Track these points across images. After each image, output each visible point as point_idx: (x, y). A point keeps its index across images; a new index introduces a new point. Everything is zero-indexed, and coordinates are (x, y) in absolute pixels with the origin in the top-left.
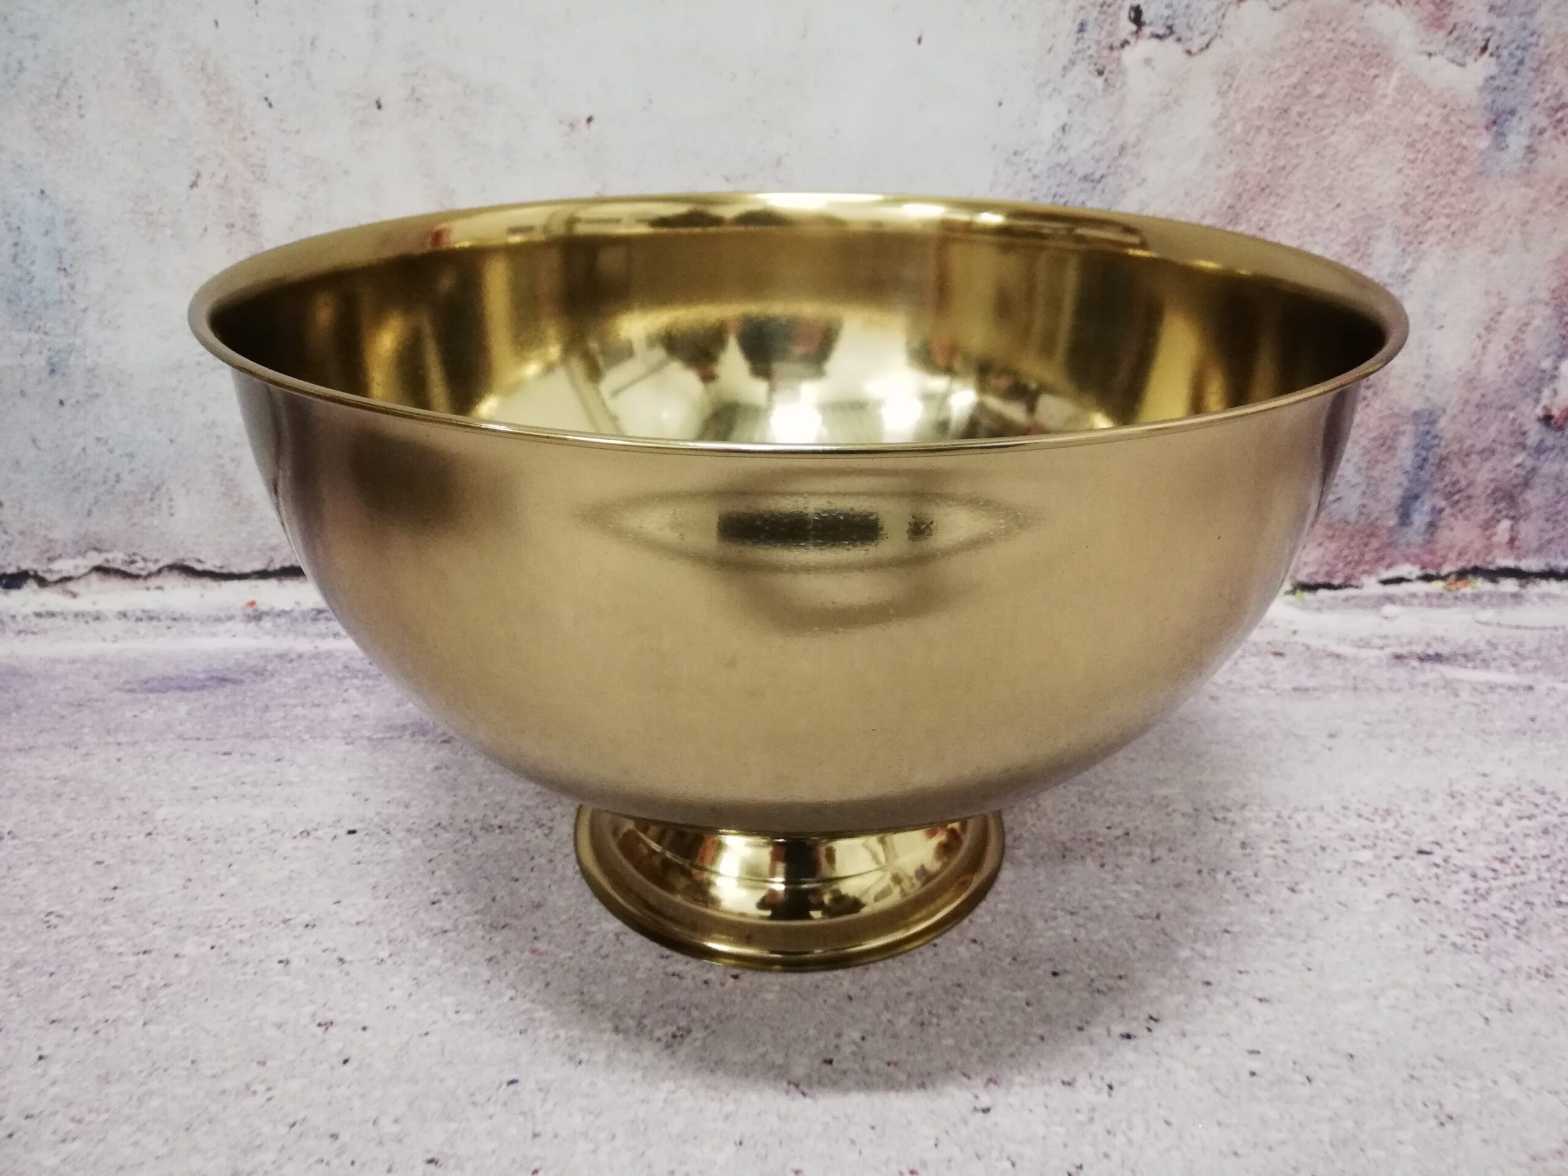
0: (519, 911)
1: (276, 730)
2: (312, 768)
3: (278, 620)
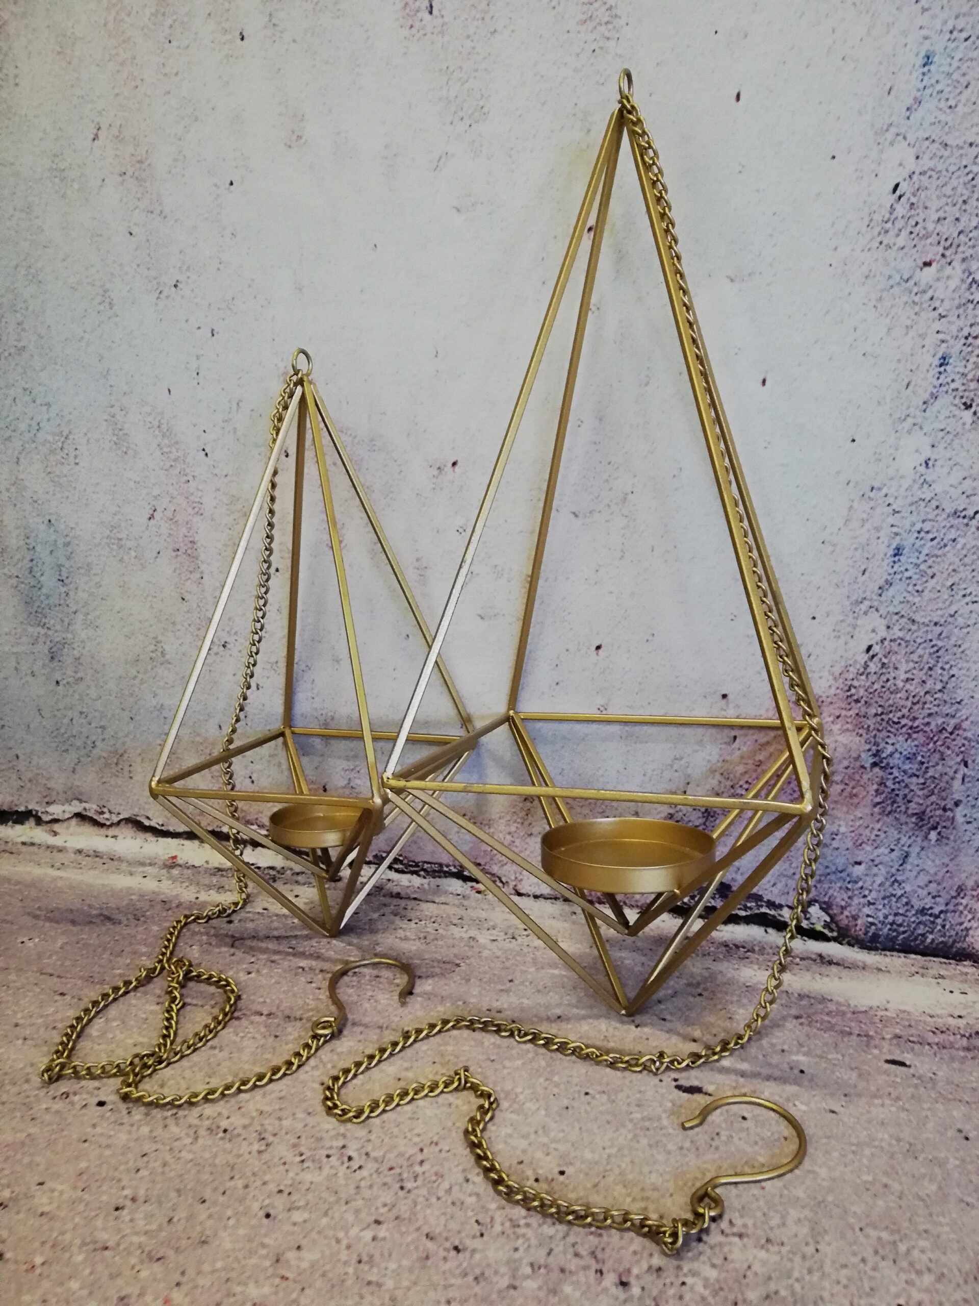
1: (114, 977)
2: (115, 1024)
3: (185, 871)
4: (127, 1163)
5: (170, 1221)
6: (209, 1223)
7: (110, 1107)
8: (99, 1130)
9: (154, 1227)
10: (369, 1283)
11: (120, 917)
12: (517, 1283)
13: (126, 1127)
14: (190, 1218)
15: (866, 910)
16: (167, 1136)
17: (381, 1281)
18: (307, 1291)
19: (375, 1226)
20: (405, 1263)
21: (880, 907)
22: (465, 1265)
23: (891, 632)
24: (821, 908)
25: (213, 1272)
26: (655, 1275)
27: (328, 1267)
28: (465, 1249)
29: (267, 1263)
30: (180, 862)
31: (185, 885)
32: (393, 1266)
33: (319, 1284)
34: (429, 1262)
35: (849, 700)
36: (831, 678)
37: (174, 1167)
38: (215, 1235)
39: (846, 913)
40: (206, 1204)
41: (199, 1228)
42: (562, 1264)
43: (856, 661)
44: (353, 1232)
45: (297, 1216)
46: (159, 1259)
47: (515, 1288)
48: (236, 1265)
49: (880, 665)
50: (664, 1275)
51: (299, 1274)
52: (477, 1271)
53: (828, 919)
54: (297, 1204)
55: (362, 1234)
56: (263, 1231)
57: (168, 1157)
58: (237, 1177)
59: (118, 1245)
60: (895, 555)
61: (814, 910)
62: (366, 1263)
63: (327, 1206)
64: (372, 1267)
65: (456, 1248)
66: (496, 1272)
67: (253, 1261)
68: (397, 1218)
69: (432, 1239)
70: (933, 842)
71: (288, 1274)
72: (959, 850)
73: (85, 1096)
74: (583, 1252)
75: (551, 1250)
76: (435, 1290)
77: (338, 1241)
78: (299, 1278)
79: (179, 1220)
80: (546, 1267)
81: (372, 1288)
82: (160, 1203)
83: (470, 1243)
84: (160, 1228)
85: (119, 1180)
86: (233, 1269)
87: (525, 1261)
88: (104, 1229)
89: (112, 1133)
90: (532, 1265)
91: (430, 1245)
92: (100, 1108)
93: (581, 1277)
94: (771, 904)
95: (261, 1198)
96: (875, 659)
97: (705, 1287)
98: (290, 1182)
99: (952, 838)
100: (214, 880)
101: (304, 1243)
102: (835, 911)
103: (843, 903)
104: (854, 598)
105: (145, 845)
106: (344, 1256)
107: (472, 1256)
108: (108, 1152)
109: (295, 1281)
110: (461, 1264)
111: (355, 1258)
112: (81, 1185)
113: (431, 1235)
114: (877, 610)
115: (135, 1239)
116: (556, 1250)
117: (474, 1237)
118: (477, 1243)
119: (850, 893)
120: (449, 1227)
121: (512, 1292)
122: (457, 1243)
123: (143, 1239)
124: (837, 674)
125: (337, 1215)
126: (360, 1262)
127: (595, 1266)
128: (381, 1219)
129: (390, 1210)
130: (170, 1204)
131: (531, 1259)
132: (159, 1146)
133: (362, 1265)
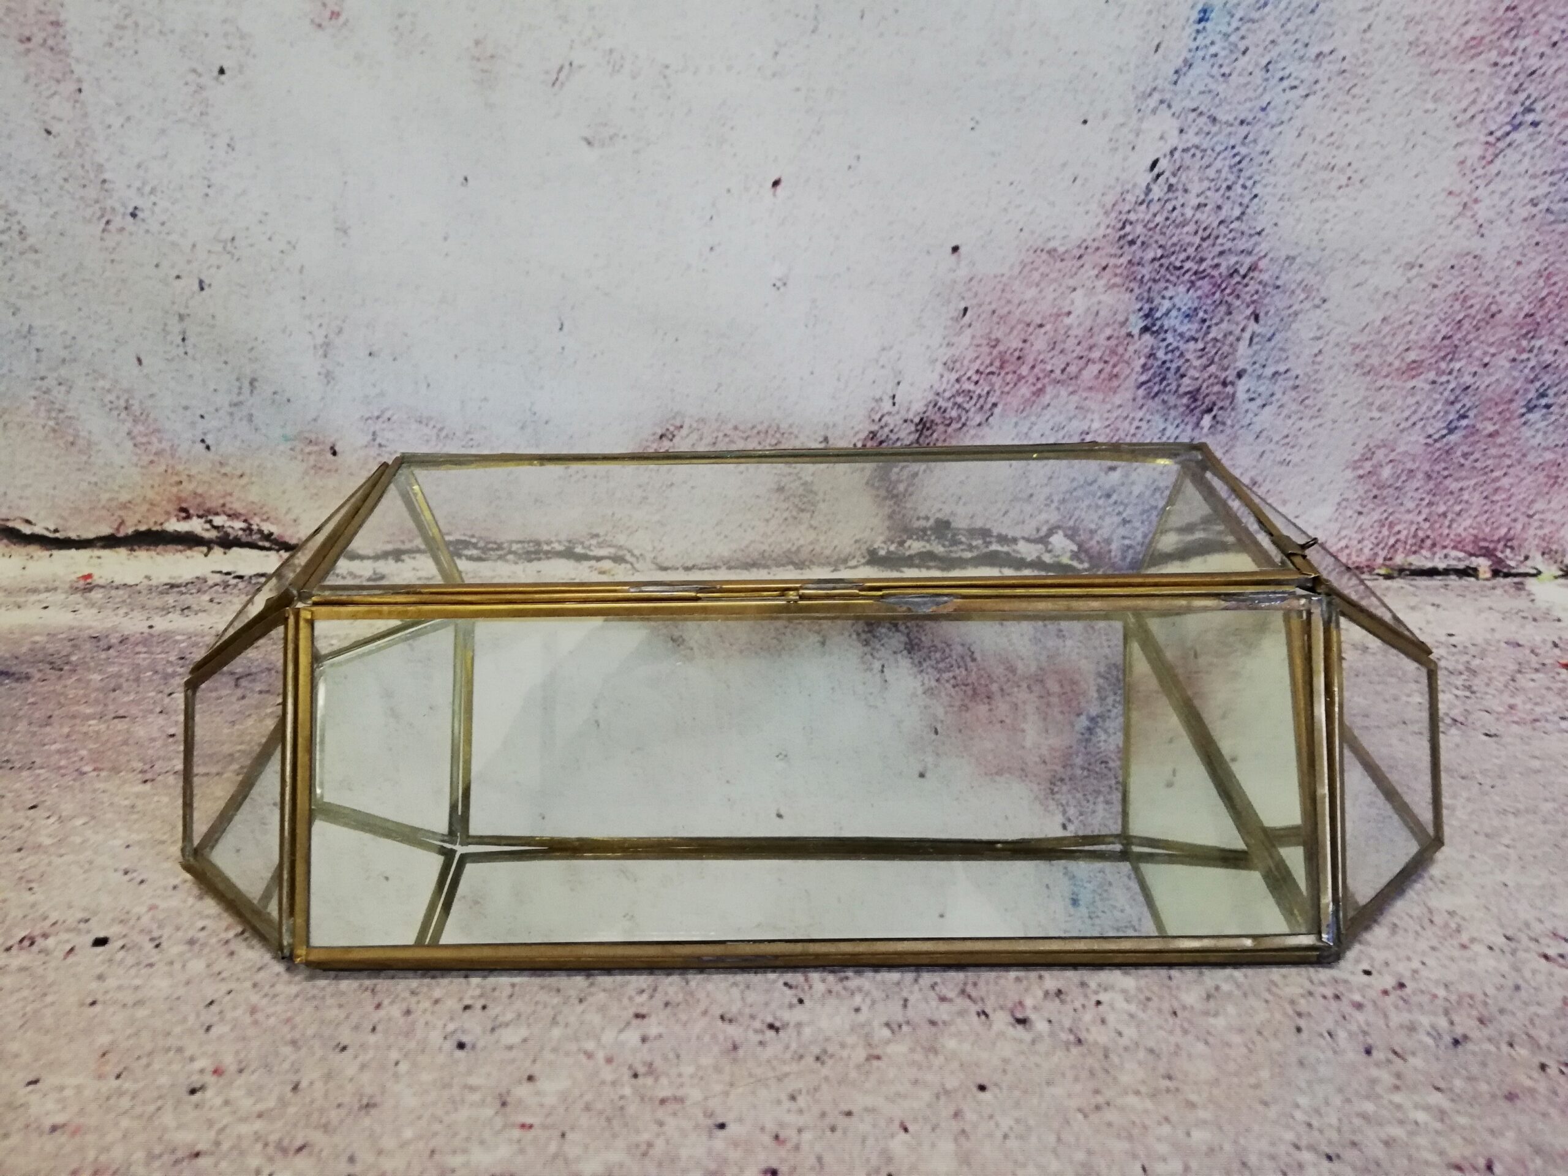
0: (334, 1115)
1: (49, 756)
2: (79, 822)
3: (113, 592)
4: (185, 1019)
5: (295, 1088)
6: (366, 1077)
7: (120, 943)
8: (111, 983)
9: (271, 1103)
10: (663, 1101)
11: (24, 669)
12: (877, 1052)
13: (161, 968)
14: (328, 1077)
15: (1122, 531)
16: (239, 968)
17: (680, 1093)
18: (570, 1136)
19: (636, 1022)
20: (706, 1061)
21: (1138, 524)
22: (794, 1046)
23: (1184, 136)
24: (1066, 536)
25: (403, 1145)
26: (1057, 1001)
27: (588, 1097)
28: (786, 1025)
29: (489, 1112)
30: (102, 582)
31: (122, 612)
32: (688, 1070)
33: (584, 1120)
34: (741, 1052)
35: (1122, 242)
36: (1101, 212)
37: (270, 1010)
38: (383, 1090)
39: (1097, 538)
40: (349, 1053)
41: (350, 1087)
42: (929, 1015)
43: (1135, 185)
44: (609, 1037)
45: (510, 1036)
46: (300, 1149)
47: (878, 1058)
48: (437, 1127)
49: (1166, 189)
50: (1068, 999)
51: (549, 1115)
52: (816, 1050)
53: (1075, 548)
54: (501, 1019)
55: (623, 1037)
56: (462, 1068)
57: (255, 998)
58: (386, 1002)
59: (217, 1144)
60: (1200, 21)
61: (1058, 541)
62: (645, 1075)
63: (550, 1012)
64: (657, 1079)
65: (771, 1026)
66: (843, 1046)
67: (464, 1114)
68: (667, 1004)
69: (731, 1021)
70: (1205, 430)
71: (528, 1120)
72: (1235, 438)
73: (64, 936)
74: (951, 995)
75: (906, 1000)
76: (767, 1086)
77: (589, 1055)
78: (549, 1121)
79: (311, 1083)
80: (908, 1023)
81: (671, 1107)
82: (268, 1067)
83: (787, 1016)
84: (283, 1103)
85: (180, 1050)
86: (435, 1134)
87: (876, 1023)
88: (180, 1127)
89: (137, 982)
90: (887, 1025)
91: (731, 1030)
92: (100, 949)
93: (961, 1024)
94: (1003, 539)
95: (440, 1024)
96: (1161, 179)
97: (1127, 1001)
98: (478, 992)
99: (1229, 422)
100: (170, 599)
101: (536, 1070)
102: (1083, 537)
103: (1093, 526)
104: (1141, 88)
105: (31, 564)
106: (607, 1074)
107: (799, 1033)
108: (141, 1013)
109: (545, 1127)
110: (787, 1047)
111: (626, 1075)
112: (111, 1069)
113: (728, 1016)
114: (1169, 106)
115: (245, 1129)
116: (912, 1000)
117: (791, 1006)
118: (798, 1014)
119: (1101, 512)
120: (750, 1000)
121: (875, 1063)
122: (770, 1020)
123: (258, 1125)
124: (1109, 206)
125: (572, 1019)
126: (636, 1076)
127: (974, 1008)
128: (643, 1011)
129: (651, 997)
130: (286, 1066)
131: (884, 1019)
132: (232, 985)
133: (640, 1081)
